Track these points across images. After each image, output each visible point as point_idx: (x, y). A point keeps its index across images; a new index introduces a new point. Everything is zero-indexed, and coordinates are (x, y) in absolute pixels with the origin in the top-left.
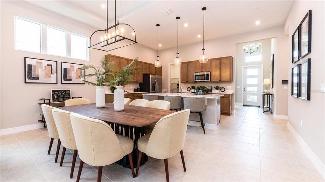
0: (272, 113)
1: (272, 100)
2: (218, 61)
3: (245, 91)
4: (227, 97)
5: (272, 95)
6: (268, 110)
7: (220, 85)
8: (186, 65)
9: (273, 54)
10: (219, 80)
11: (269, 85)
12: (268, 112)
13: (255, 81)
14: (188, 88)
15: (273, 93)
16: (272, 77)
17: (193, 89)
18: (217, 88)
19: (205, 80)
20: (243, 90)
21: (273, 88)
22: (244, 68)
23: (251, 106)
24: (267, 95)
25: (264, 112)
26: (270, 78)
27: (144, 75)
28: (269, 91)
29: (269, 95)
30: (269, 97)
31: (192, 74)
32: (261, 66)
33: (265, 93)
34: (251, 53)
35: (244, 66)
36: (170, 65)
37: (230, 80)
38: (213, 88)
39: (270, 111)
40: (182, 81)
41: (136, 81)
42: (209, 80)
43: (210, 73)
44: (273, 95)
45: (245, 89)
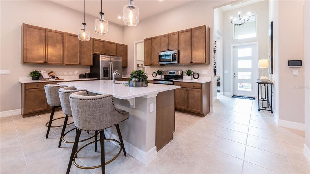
0: (272, 112)
1: (271, 92)
2: (189, 34)
3: (235, 77)
4: (198, 88)
5: (271, 84)
6: (265, 108)
7: (194, 70)
8: (150, 41)
9: (272, 23)
10: (189, 62)
11: (267, 69)
12: (265, 110)
13: (248, 64)
14: (154, 73)
15: (273, 82)
16: (271, 57)
17: (159, 74)
18: (189, 73)
19: (172, 62)
20: (232, 76)
21: (272, 73)
22: (234, 47)
23: (243, 97)
24: (263, 85)
25: (259, 110)
26: (268, 59)
27: (94, 56)
28: (267, 78)
29: (266, 85)
30: (266, 87)
31: (157, 54)
32: (256, 44)
33: (261, 82)
34: (240, 25)
35: (234, 45)
36: (136, 43)
37: (204, 62)
38: (184, 74)
39: (270, 109)
40: (146, 64)
41: (79, 63)
42: (177, 62)
43: (179, 52)
44: (274, 85)
45: (235, 74)
